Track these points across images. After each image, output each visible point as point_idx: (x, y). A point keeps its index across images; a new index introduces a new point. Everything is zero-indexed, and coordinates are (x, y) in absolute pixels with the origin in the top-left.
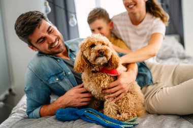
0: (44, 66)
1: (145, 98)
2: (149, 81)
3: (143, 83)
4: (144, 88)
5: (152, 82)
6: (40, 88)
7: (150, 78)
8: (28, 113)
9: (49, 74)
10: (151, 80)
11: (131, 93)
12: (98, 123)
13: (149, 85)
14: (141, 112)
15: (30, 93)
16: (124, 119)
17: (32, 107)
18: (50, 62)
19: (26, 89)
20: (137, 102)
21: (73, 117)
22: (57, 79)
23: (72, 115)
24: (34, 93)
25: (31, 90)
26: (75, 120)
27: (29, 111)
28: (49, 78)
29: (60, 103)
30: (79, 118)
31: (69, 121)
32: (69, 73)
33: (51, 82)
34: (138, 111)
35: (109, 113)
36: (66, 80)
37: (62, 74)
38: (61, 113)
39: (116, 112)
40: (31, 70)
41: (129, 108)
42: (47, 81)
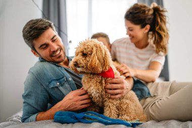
0: (46, 70)
1: (144, 109)
2: (147, 94)
4: (142, 101)
5: (150, 95)
6: (40, 93)
7: (147, 91)
9: (51, 78)
10: (149, 93)
13: (147, 98)
15: (29, 98)
17: (29, 113)
18: (52, 67)
22: (58, 84)
23: (72, 118)
24: (33, 98)
25: (30, 95)
26: (73, 123)
27: (25, 117)
28: (50, 83)
29: (59, 108)
30: (79, 122)
32: (70, 79)
33: (52, 86)
35: (110, 116)
36: (67, 85)
37: (63, 79)
38: (60, 115)
40: (32, 73)
41: (130, 113)
42: (48, 86)
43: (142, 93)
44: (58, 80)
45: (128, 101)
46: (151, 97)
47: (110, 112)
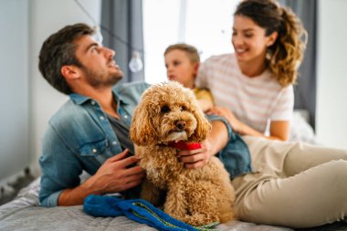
2: (246, 168)
3: (235, 171)
8: (42, 199)
10: (249, 167)
11: (212, 182)
12: (151, 224)
13: (244, 175)
14: (227, 215)
16: (197, 222)
19: (43, 160)
20: (221, 197)
21: (112, 211)
22: (95, 151)
23: (111, 207)
26: (114, 216)
30: (123, 215)
31: (105, 217)
32: (115, 143)
33: (83, 154)
34: (222, 213)
35: (173, 211)
37: (103, 142)
38: (93, 202)
39: (184, 211)
41: (207, 207)
43: (237, 164)
44: (94, 143)
45: (206, 185)
46: (253, 173)
47: (175, 203)
